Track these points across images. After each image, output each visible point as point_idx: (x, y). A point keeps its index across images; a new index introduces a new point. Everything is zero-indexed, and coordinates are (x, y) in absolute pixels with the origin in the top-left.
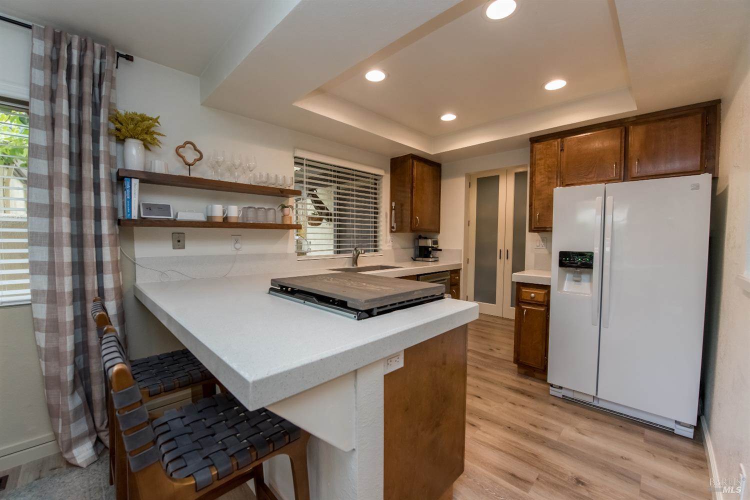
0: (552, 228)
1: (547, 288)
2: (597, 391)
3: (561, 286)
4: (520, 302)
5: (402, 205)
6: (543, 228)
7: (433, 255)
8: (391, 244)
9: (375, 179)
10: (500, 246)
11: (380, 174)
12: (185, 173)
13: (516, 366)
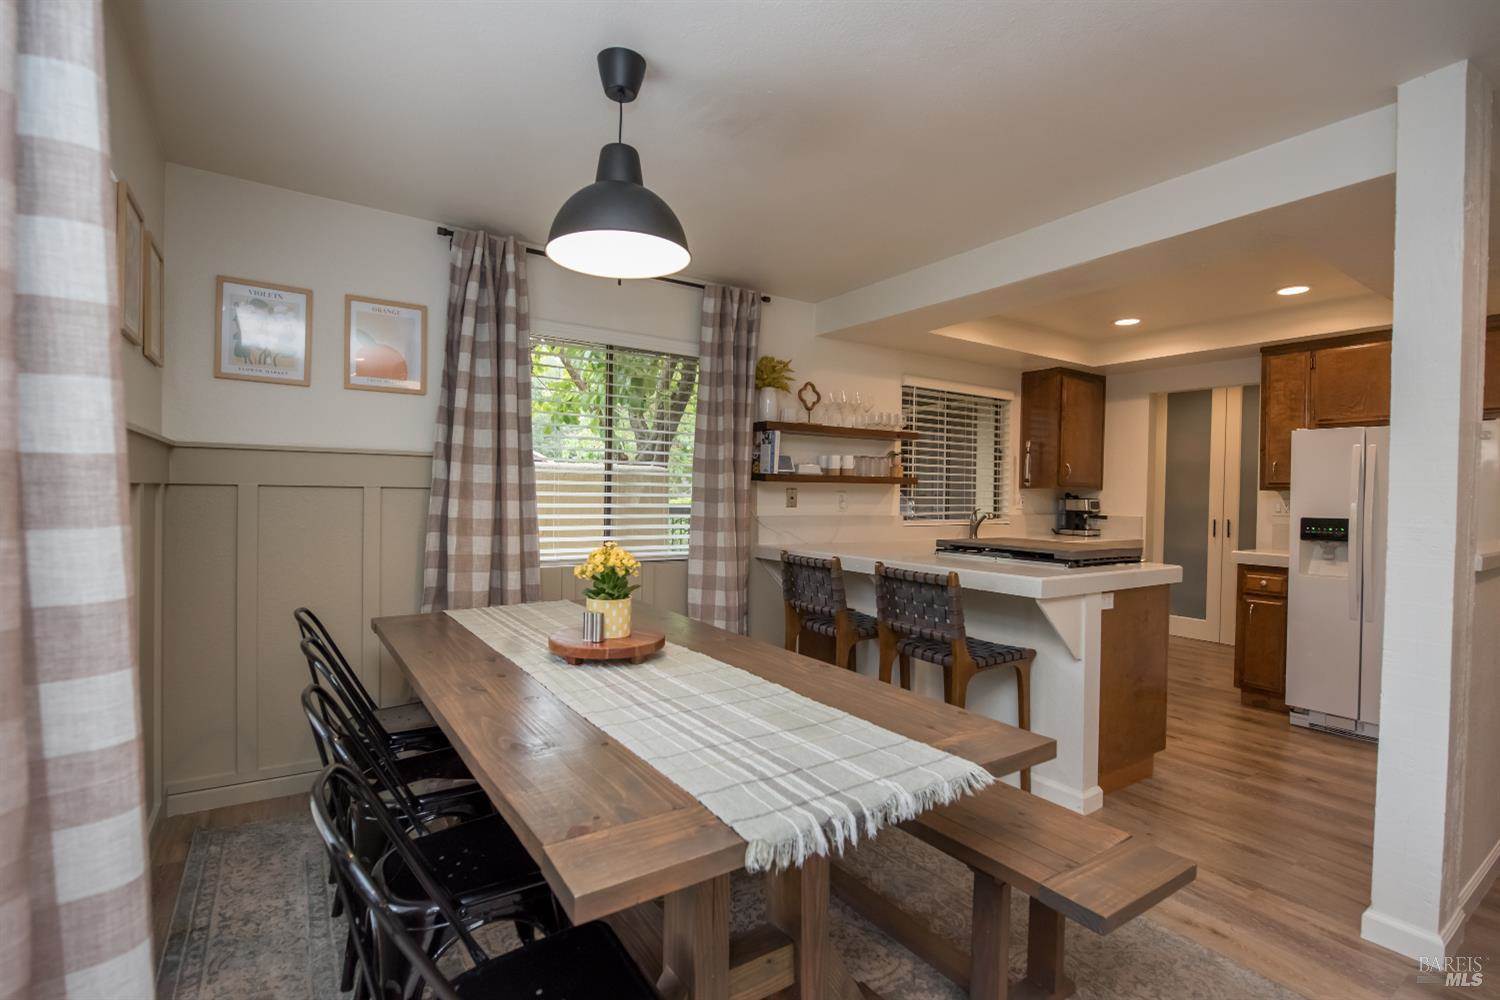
0: (1289, 484)
1: (1284, 571)
2: (1359, 714)
3: (1303, 568)
4: (1243, 594)
5: (1041, 445)
6: (1280, 484)
7: (1090, 525)
8: (1020, 506)
9: (997, 406)
10: (1214, 512)
11: (1007, 398)
12: (803, 418)
13: (1239, 691)
